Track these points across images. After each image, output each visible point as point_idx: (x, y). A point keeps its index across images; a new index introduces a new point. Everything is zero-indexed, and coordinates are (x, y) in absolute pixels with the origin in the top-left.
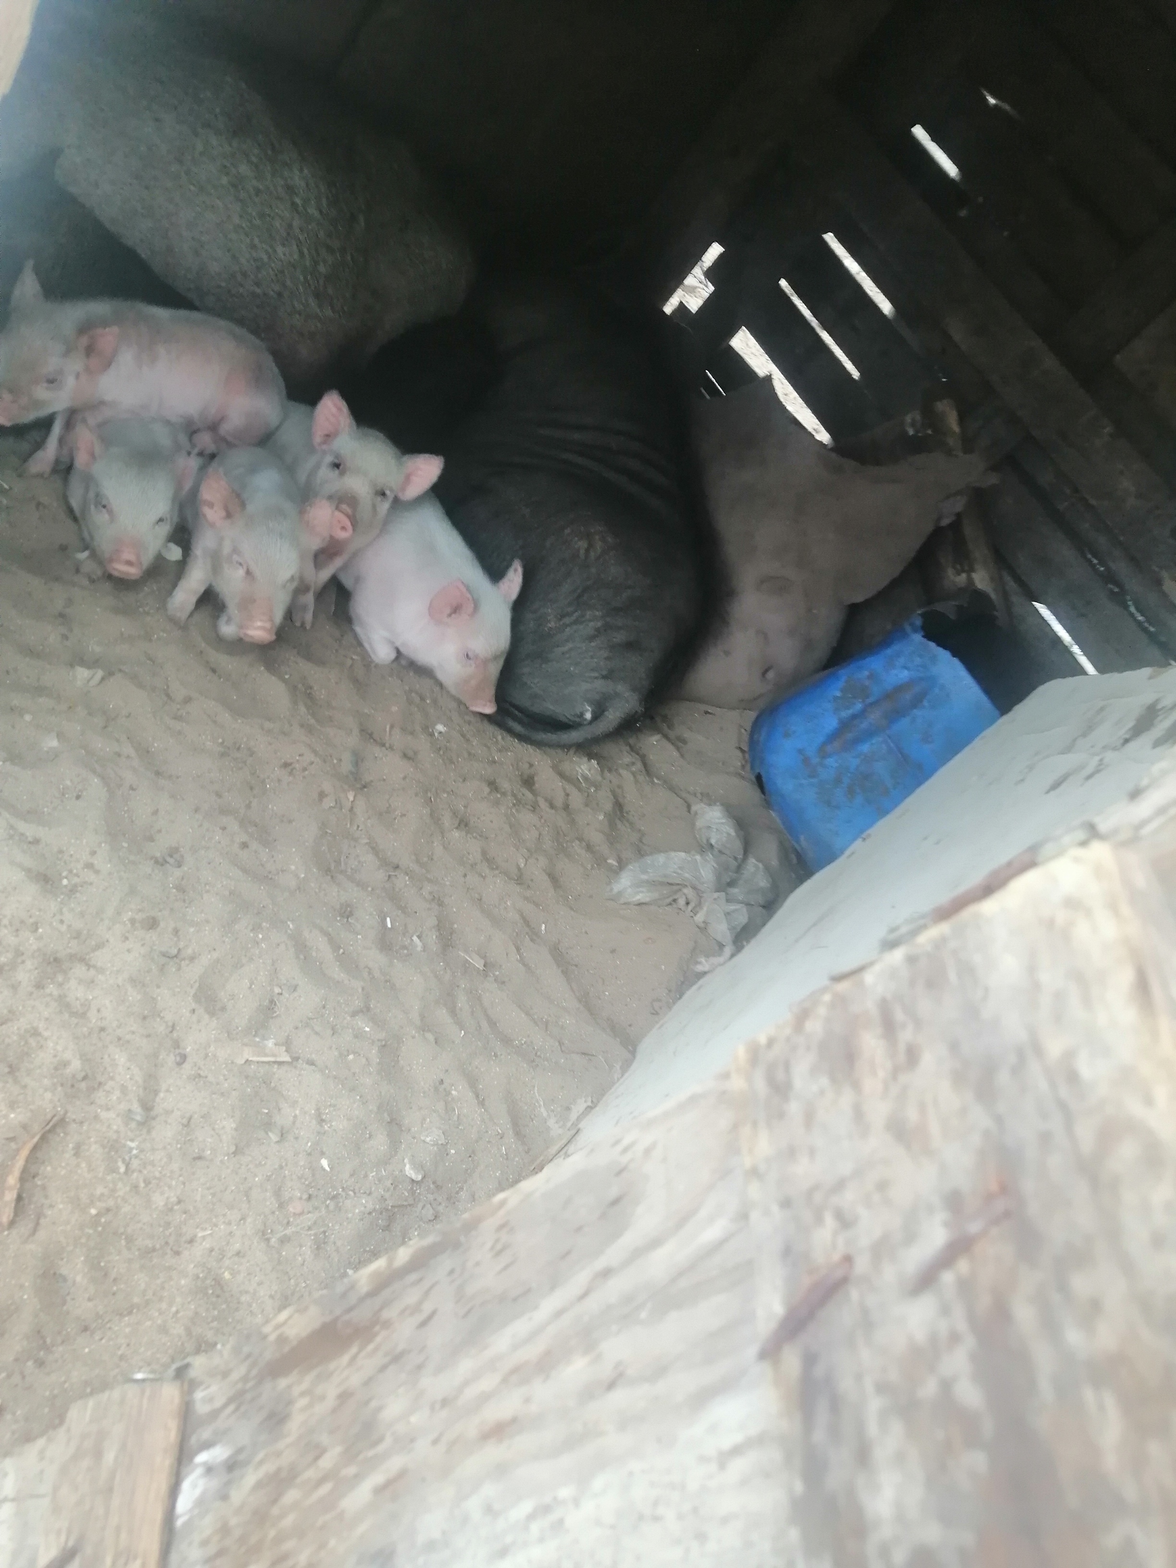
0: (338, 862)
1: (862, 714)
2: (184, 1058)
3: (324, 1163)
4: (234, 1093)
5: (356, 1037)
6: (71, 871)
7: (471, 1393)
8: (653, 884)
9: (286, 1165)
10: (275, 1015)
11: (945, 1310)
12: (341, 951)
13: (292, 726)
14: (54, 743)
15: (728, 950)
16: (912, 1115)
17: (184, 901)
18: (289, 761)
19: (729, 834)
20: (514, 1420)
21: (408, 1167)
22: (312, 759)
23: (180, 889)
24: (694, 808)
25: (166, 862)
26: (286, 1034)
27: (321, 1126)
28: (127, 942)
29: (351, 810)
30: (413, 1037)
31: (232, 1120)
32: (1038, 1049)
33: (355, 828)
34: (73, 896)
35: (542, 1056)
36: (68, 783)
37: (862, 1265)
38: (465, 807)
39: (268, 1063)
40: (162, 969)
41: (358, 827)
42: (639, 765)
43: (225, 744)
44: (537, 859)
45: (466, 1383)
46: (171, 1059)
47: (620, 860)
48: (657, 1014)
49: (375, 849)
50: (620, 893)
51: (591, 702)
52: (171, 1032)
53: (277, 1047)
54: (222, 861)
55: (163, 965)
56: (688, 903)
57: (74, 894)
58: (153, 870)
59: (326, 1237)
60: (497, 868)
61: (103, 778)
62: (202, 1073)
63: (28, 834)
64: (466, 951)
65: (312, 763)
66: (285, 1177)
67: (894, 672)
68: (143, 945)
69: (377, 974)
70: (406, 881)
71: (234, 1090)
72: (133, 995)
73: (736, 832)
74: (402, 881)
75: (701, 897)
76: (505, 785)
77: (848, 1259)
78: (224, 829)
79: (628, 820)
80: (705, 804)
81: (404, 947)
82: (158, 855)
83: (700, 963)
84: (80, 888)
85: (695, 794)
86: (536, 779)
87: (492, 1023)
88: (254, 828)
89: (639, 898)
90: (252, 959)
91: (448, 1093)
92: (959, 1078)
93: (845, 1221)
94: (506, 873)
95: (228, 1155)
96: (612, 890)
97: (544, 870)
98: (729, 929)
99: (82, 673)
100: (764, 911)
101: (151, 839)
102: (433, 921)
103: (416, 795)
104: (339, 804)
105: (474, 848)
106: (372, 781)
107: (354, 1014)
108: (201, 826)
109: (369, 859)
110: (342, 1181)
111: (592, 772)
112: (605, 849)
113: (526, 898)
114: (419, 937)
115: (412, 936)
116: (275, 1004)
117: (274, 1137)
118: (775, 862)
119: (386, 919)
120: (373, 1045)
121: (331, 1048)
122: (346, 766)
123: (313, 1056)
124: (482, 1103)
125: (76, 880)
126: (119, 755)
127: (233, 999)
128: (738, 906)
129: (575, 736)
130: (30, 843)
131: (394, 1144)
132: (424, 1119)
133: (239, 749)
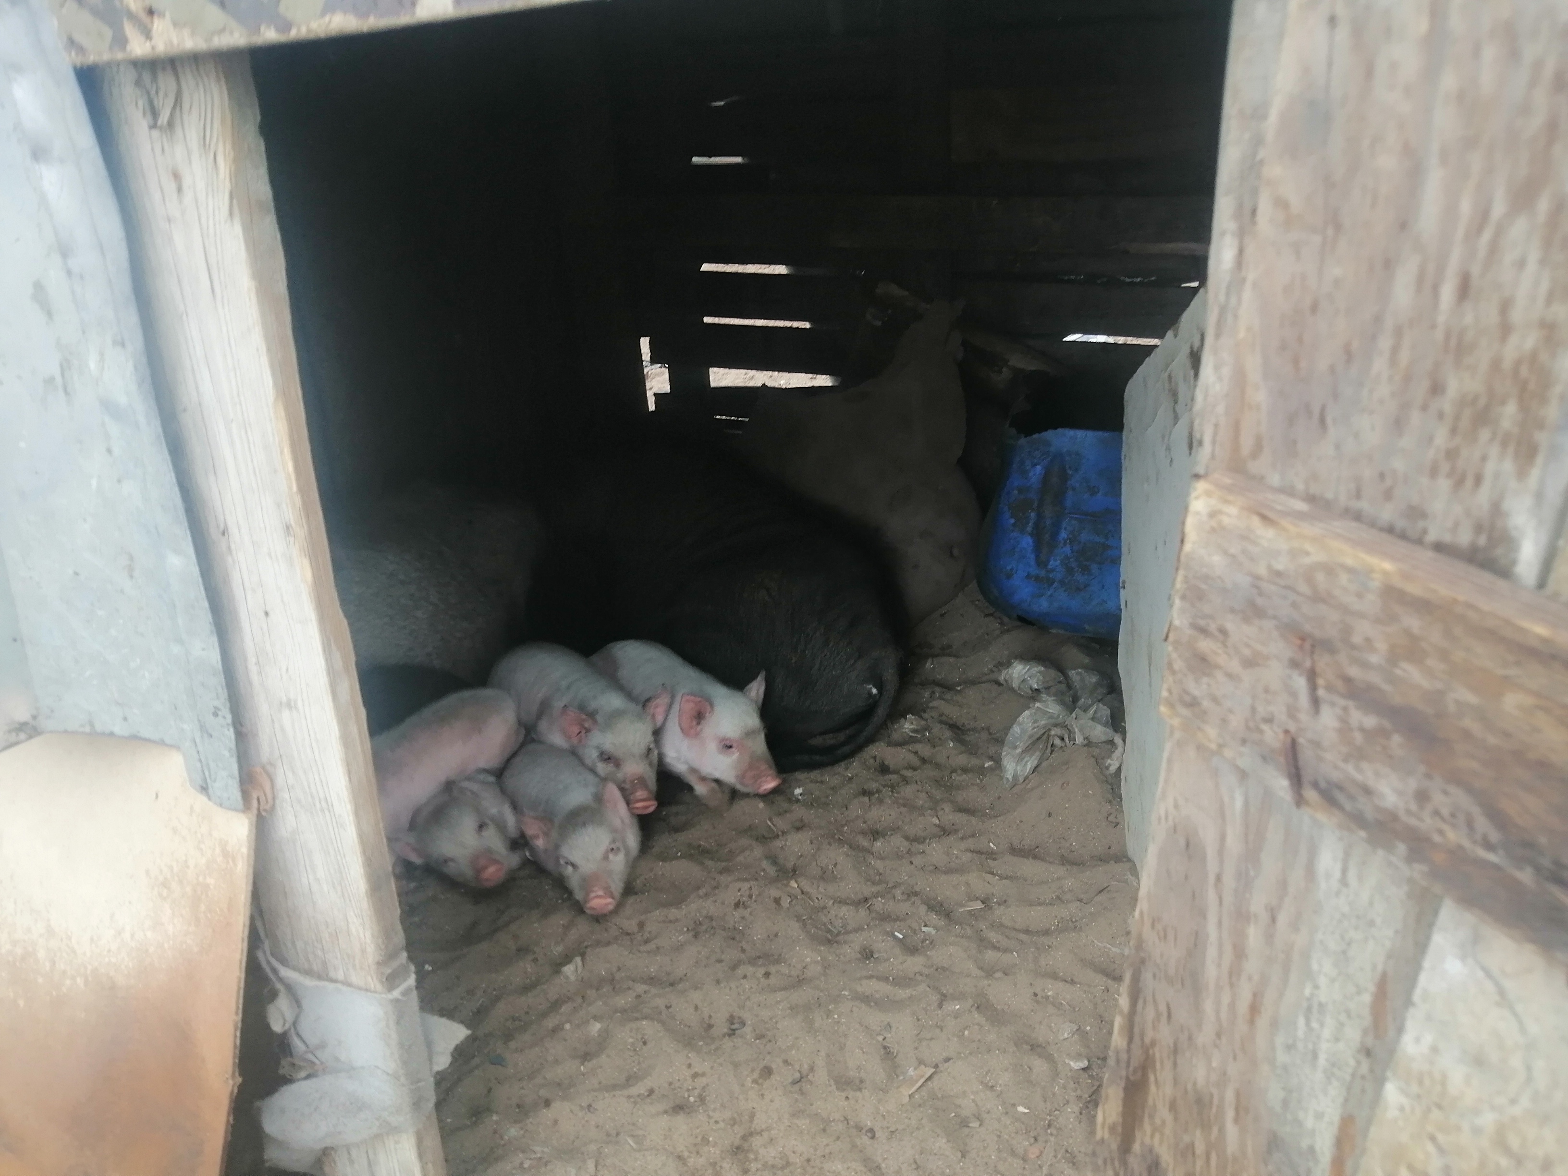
0: (829, 931)
1: (1040, 517)
2: (871, 1130)
3: (1021, 1109)
4: (923, 1121)
5: (956, 1017)
6: (688, 1090)
7: (1224, 1015)
8: (1028, 750)
9: (1001, 1132)
10: (895, 1055)
11: (1333, 704)
12: (891, 978)
13: (715, 879)
14: (598, 1026)
15: (1118, 740)
16: (1247, 652)
17: (770, 1041)
18: (736, 901)
19: (1039, 672)
20: (1255, 995)
21: (1072, 1063)
22: (749, 886)
23: (760, 1037)
24: (1001, 679)
25: (734, 1030)
26: (914, 1058)
27: (995, 1091)
28: (765, 1097)
29: (803, 892)
30: (989, 985)
31: (940, 1139)
32: (1258, 578)
33: (817, 901)
34: (706, 1102)
35: (1077, 919)
36: (631, 1040)
37: (1292, 727)
38: (865, 822)
39: (922, 1085)
40: (801, 1092)
41: (817, 898)
42: (938, 690)
43: (690, 928)
44: (943, 809)
45: (1217, 1012)
46: (866, 1140)
47: (991, 758)
48: (1117, 824)
49: (842, 902)
50: (1015, 777)
51: (867, 681)
52: (848, 1124)
53: (918, 1069)
54: (765, 997)
55: (800, 1090)
56: (1063, 739)
57: (705, 1100)
58: (733, 1042)
59: (1070, 1153)
60: (925, 839)
61: (646, 1018)
62: (893, 1130)
63: (642, 1092)
64: (963, 906)
65: (751, 888)
66: (1007, 1141)
67: (1031, 474)
68: (776, 1089)
69: (926, 971)
70: (881, 901)
71: (922, 1119)
72: (803, 1123)
73: (1043, 666)
74: (879, 904)
75: (1066, 726)
76: (874, 786)
77: (1287, 732)
78: (745, 977)
79: (969, 730)
80: (1005, 669)
81: (924, 941)
82: (725, 1030)
83: (1110, 765)
84: (704, 1094)
85: (992, 671)
86: (886, 763)
87: (1027, 932)
88: (761, 960)
89: (1029, 766)
90: (846, 1035)
91: (1047, 997)
92: (1246, 620)
93: (1269, 720)
94: (934, 836)
95: (960, 1161)
96: (1008, 779)
97: (954, 811)
98: (1105, 726)
99: (568, 970)
100: (1113, 695)
101: (710, 1026)
102: (923, 909)
103: (830, 844)
104: (793, 897)
105: (897, 842)
106: (795, 864)
107: (940, 1006)
108: (730, 989)
109: (844, 910)
110: (1043, 1110)
111: (914, 723)
112: (974, 761)
113: (962, 838)
114: (925, 926)
115: (921, 930)
116: (889, 1047)
117: (974, 1124)
118: (1087, 660)
119: (895, 935)
120: (971, 1012)
121: (949, 1039)
122: (772, 871)
123: (944, 1054)
124: (1073, 982)
125: (696, 1092)
126: (638, 996)
127: (861, 1069)
128: (1095, 707)
129: (881, 712)
130: (648, 1096)
131: (1050, 1059)
132: (1050, 1027)
133: (700, 924)
